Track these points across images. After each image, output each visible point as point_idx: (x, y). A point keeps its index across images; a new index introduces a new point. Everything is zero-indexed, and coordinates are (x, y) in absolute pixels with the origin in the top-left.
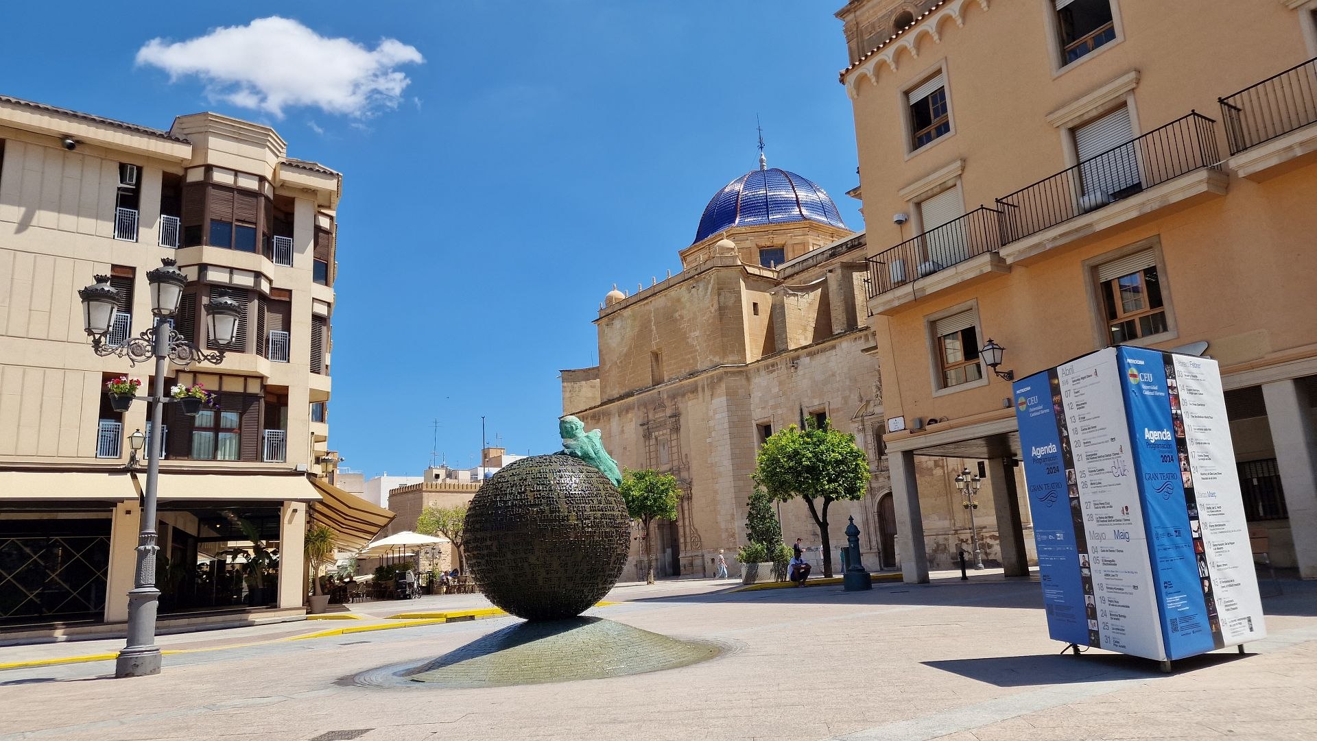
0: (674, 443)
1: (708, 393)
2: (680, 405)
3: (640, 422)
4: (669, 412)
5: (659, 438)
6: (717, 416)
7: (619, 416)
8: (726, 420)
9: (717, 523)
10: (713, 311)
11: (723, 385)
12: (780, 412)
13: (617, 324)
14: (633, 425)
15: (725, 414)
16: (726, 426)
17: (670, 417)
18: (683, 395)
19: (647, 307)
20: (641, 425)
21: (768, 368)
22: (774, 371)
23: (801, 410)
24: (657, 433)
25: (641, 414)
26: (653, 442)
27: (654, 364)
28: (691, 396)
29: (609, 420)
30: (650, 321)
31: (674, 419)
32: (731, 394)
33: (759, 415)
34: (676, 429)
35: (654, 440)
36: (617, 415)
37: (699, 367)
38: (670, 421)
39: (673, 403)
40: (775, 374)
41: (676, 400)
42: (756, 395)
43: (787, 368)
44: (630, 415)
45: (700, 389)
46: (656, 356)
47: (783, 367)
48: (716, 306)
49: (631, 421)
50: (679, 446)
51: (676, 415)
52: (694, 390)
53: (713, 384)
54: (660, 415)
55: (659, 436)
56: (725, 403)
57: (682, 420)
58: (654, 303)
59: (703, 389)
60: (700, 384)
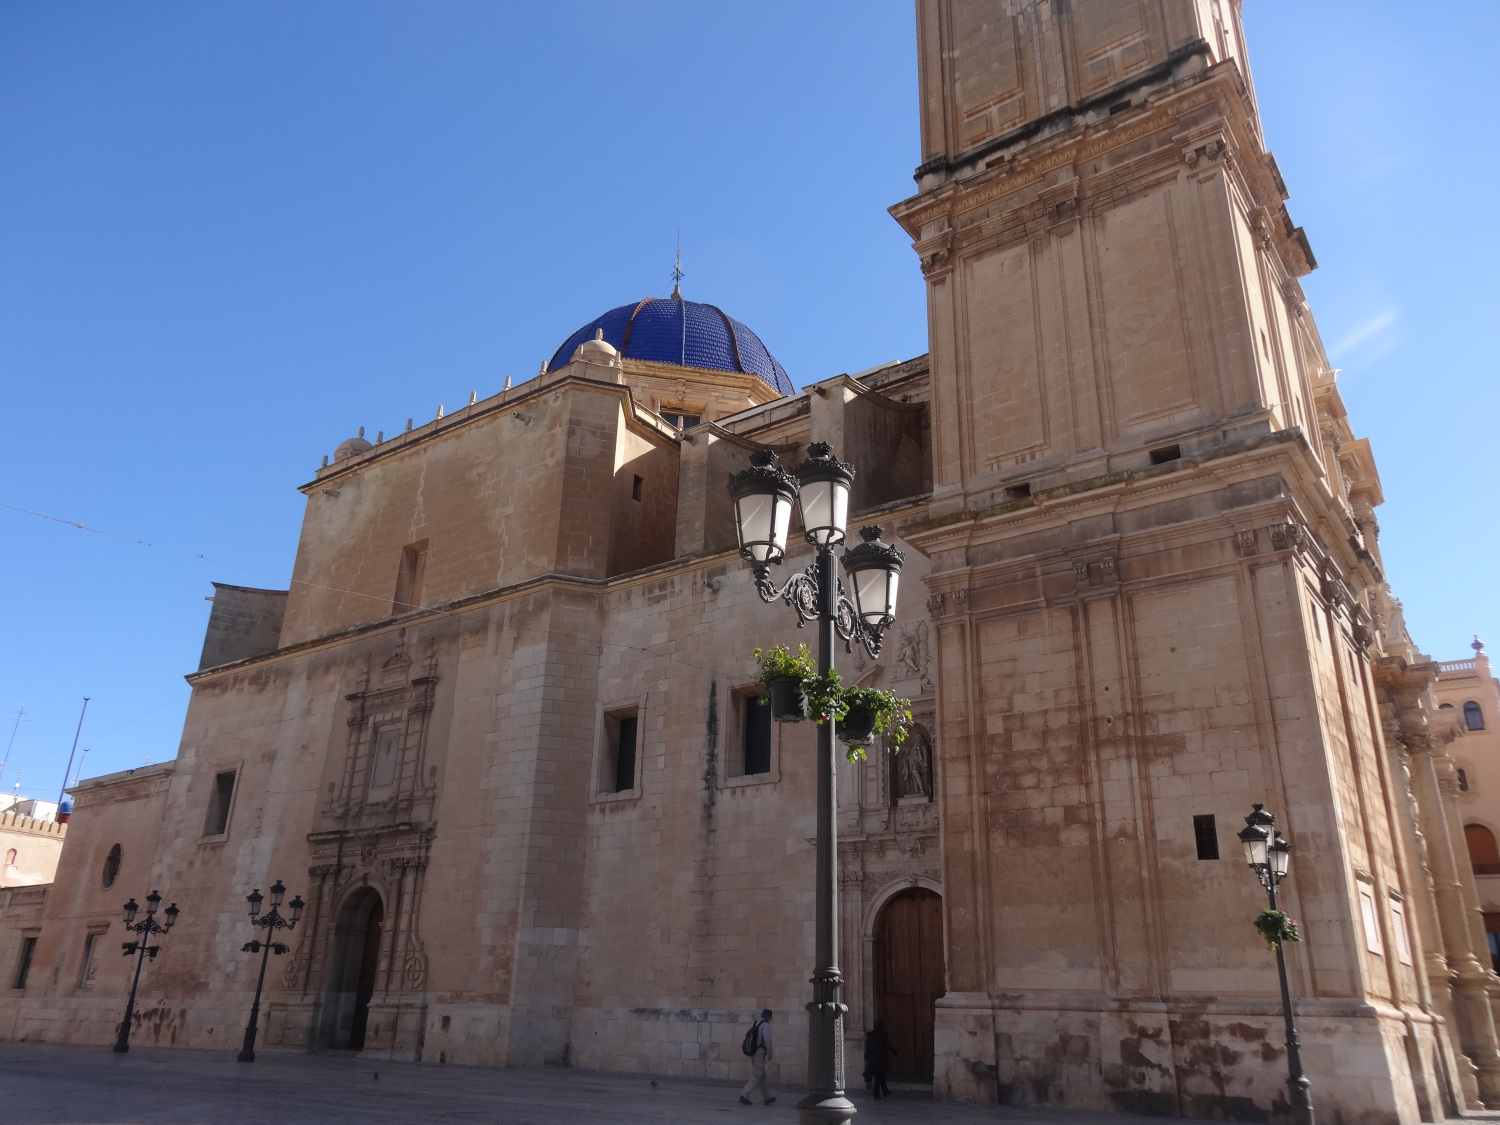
0: (412, 741)
1: (508, 634)
2: (443, 660)
3: (350, 691)
4: (415, 673)
5: (382, 729)
6: (520, 685)
7: (309, 678)
8: (540, 693)
9: (473, 929)
11: (546, 618)
12: (663, 686)
13: (348, 494)
14: (333, 698)
15: (540, 681)
16: (537, 706)
17: (415, 683)
18: (454, 638)
19: (415, 460)
20: (351, 698)
21: (651, 591)
22: (664, 597)
23: (714, 685)
24: (379, 717)
25: (353, 674)
26: (366, 736)
27: (406, 572)
28: (470, 642)
29: (287, 686)
30: (414, 487)
31: (422, 688)
32: (561, 640)
33: (612, 692)
34: (424, 711)
35: (370, 731)
36: (304, 677)
37: (500, 579)
38: (412, 697)
39: (429, 653)
40: (665, 605)
41: (435, 647)
42: (616, 651)
43: (694, 592)
44: (331, 677)
45: (492, 627)
46: (413, 555)
47: (687, 590)
48: (560, 454)
49: (332, 689)
50: (421, 747)
51: (428, 683)
52: (481, 627)
53: (521, 623)
54: (396, 680)
55: (384, 723)
56: (543, 658)
57: (440, 691)
58: (430, 452)
59: (500, 627)
60: (495, 615)
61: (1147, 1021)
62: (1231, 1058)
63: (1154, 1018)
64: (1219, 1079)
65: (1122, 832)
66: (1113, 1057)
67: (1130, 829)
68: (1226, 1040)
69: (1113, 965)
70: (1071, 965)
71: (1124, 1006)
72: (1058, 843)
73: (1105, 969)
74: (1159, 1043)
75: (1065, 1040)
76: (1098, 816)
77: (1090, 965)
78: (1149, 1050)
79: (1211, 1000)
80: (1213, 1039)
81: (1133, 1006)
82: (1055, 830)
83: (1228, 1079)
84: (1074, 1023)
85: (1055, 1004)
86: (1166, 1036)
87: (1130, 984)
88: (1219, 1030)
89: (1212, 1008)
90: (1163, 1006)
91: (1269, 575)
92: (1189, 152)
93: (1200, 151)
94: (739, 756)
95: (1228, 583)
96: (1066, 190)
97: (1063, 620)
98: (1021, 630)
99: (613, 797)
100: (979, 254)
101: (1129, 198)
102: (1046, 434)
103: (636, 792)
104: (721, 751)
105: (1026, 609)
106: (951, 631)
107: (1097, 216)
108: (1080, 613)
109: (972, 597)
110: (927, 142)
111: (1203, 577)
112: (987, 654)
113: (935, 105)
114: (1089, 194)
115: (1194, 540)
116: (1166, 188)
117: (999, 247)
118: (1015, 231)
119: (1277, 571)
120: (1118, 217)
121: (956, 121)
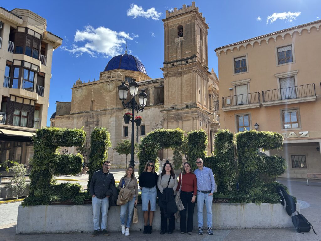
1: (109, 116)
2: (100, 118)
3: (85, 121)
4: (95, 120)
6: (112, 123)
7: (77, 118)
8: (115, 124)
10: (114, 92)
11: (115, 114)
13: (80, 90)
14: (82, 122)
15: (115, 122)
16: (114, 126)
17: (96, 121)
18: (101, 115)
19: (91, 87)
20: (85, 122)
25: (85, 119)
26: (88, 127)
27: (92, 104)
28: (104, 116)
29: (73, 119)
30: (92, 91)
31: (97, 122)
32: (117, 117)
33: (124, 124)
34: (97, 125)
36: (76, 118)
37: (107, 108)
38: (95, 123)
39: (97, 117)
45: (107, 114)
46: (92, 102)
49: (81, 120)
51: (98, 121)
52: (105, 114)
53: (111, 114)
54: (92, 120)
55: (91, 126)
56: (115, 119)
57: (100, 122)
58: (94, 86)
59: (108, 115)
60: (107, 113)
91: (195, 121)
92: (193, 70)
94: (141, 133)
95: (191, 121)
96: (180, 71)
97: (176, 122)
98: (172, 123)
99: (125, 137)
100: (170, 76)
101: (187, 74)
102: (176, 101)
103: (128, 137)
104: (139, 132)
105: (172, 121)
106: (165, 123)
107: (183, 75)
108: (178, 122)
109: (167, 119)
110: (165, 59)
111: (189, 120)
112: (168, 126)
113: (166, 53)
114: (183, 72)
115: (189, 116)
116: (190, 73)
117: (173, 76)
118: (174, 75)
120: (185, 76)
121: (169, 56)
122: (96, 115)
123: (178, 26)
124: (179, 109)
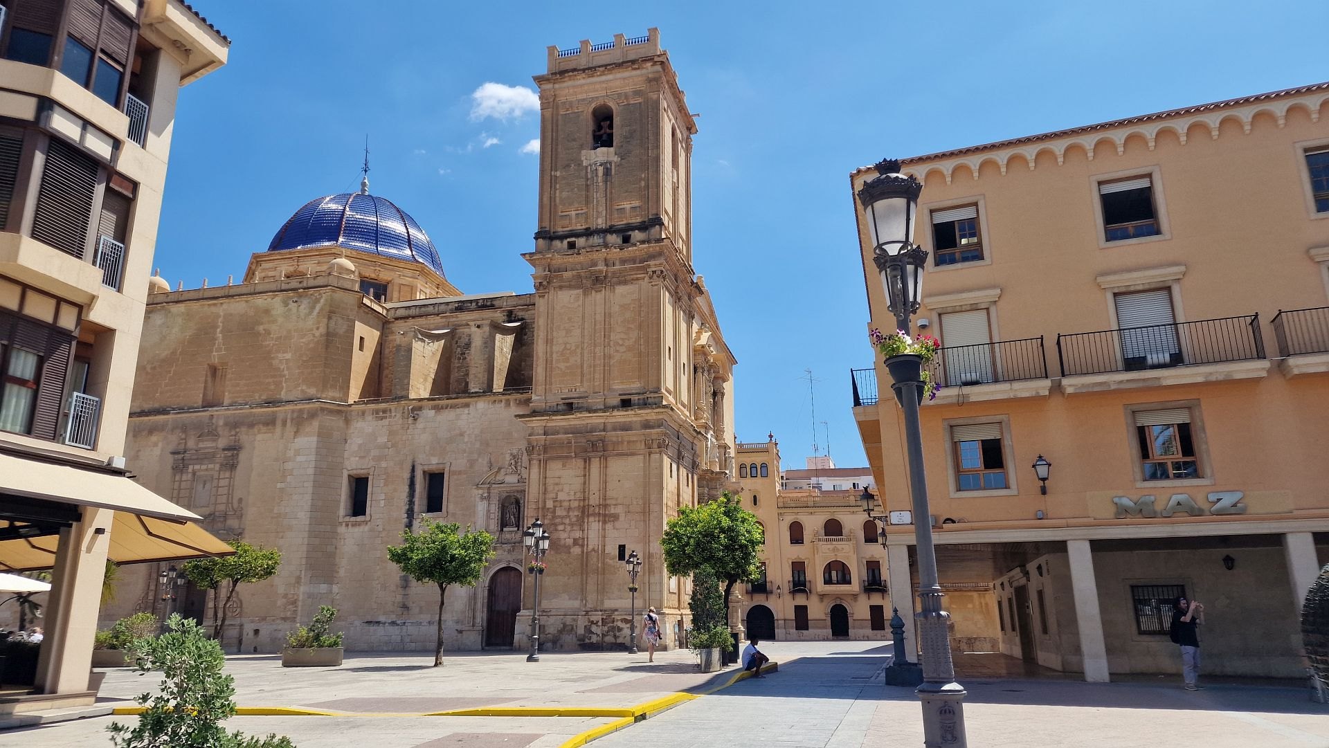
0: (223, 483)
1: (290, 428)
2: (244, 437)
3: (171, 448)
4: (222, 443)
5: (197, 474)
6: (299, 459)
7: (135, 436)
8: (313, 464)
10: (317, 334)
11: (316, 423)
12: (384, 464)
13: (158, 319)
14: (157, 451)
15: (313, 457)
16: (311, 471)
17: (224, 450)
18: (251, 425)
19: (213, 309)
20: (173, 453)
21: (377, 413)
22: (386, 418)
23: (413, 467)
24: (197, 467)
25: (174, 439)
26: (187, 477)
27: (209, 379)
28: (264, 429)
30: (215, 327)
31: (229, 453)
32: (324, 435)
33: (353, 464)
34: (231, 465)
35: (190, 476)
37: (283, 395)
38: (221, 456)
39: (233, 433)
40: (386, 422)
41: (238, 430)
42: (355, 442)
43: (403, 417)
44: (154, 438)
45: (279, 423)
46: (214, 370)
47: (399, 415)
48: (323, 330)
49: (156, 445)
50: (230, 486)
51: (234, 448)
52: (270, 422)
53: (300, 421)
54: (207, 445)
55: (200, 470)
56: (314, 445)
57: (243, 456)
58: (225, 306)
59: (284, 423)
60: (280, 416)
61: (594, 618)
62: (620, 629)
63: (597, 617)
64: (615, 637)
65: (593, 550)
66: (581, 631)
67: (596, 548)
68: (620, 624)
69: (584, 598)
70: (570, 599)
71: (587, 612)
72: (570, 553)
73: (582, 600)
74: (597, 626)
75: (565, 625)
76: (586, 543)
77: (576, 599)
78: (594, 628)
79: (616, 610)
80: (615, 623)
81: (590, 613)
82: (569, 547)
83: (618, 637)
84: (569, 620)
85: (563, 613)
86: (600, 623)
87: (590, 606)
88: (617, 620)
89: (616, 613)
90: (600, 613)
91: (655, 457)
92: (650, 270)
93: (654, 272)
94: (425, 502)
95: (641, 457)
96: (601, 271)
97: (580, 463)
98: (564, 465)
99: (353, 519)
100: (561, 288)
101: (625, 283)
102: (582, 382)
103: (367, 517)
104: (416, 500)
105: (567, 457)
106: (535, 462)
107: (613, 286)
108: (587, 461)
109: (546, 449)
110: (541, 220)
111: (633, 454)
112: (549, 474)
113: (546, 200)
114: (610, 275)
115: (632, 439)
116: (640, 282)
117: (570, 287)
118: (576, 284)
119: (657, 456)
120: (620, 289)
121: (556, 212)
122: (226, 424)
123: (593, 105)
124: (595, 411)
